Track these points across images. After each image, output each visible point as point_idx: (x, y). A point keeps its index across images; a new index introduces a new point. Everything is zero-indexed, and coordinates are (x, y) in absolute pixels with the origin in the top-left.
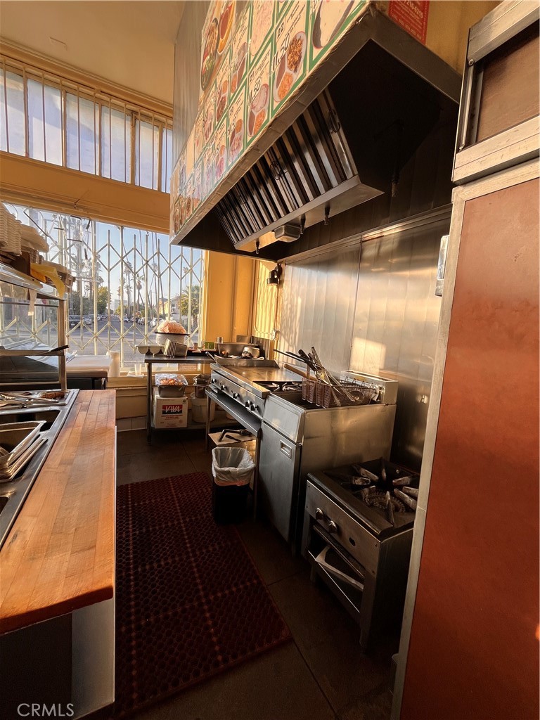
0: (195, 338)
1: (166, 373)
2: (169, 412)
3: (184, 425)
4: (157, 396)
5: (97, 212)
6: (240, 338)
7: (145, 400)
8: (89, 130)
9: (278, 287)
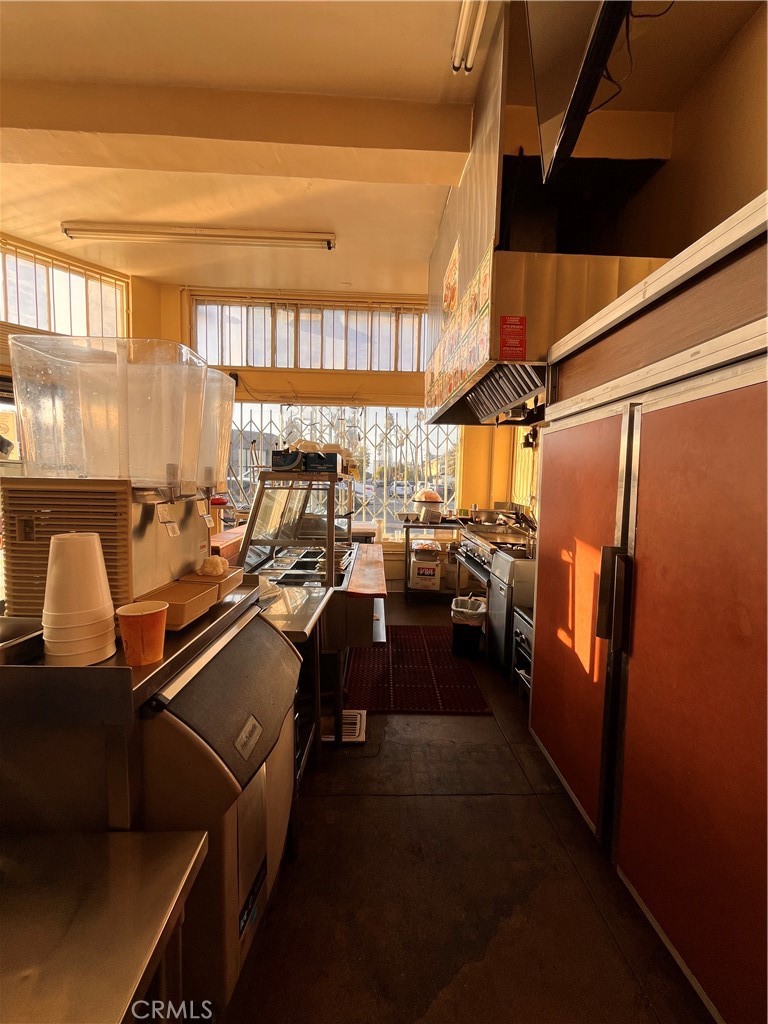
0: (451, 505)
1: (423, 539)
2: (423, 574)
3: (437, 588)
4: (413, 559)
5: (368, 400)
6: (499, 505)
7: (401, 565)
8: (364, 334)
9: (534, 451)
